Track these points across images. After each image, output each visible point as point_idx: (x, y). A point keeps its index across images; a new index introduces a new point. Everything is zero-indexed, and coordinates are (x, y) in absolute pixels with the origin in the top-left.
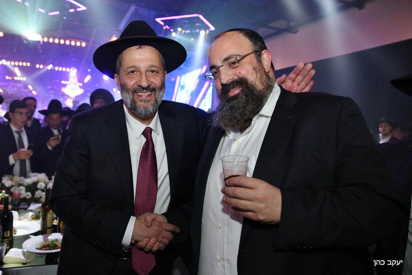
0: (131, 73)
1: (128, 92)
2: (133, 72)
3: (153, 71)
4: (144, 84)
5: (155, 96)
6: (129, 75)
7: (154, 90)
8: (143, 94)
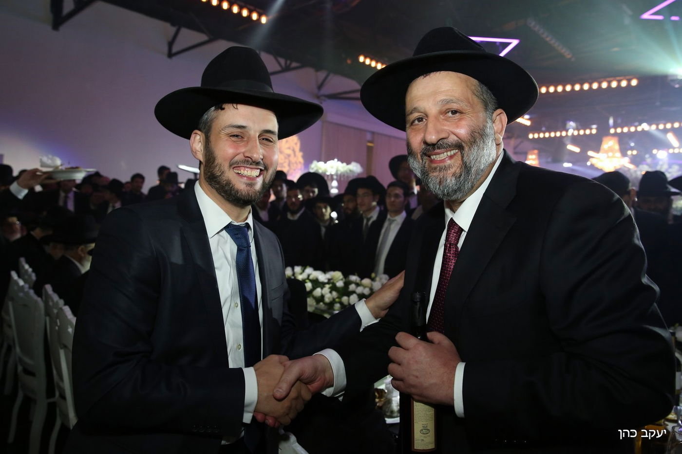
0: (416, 122)
1: (415, 159)
2: (420, 119)
3: (454, 112)
4: (432, 138)
5: (462, 157)
6: (412, 127)
7: (459, 146)
8: (438, 156)
